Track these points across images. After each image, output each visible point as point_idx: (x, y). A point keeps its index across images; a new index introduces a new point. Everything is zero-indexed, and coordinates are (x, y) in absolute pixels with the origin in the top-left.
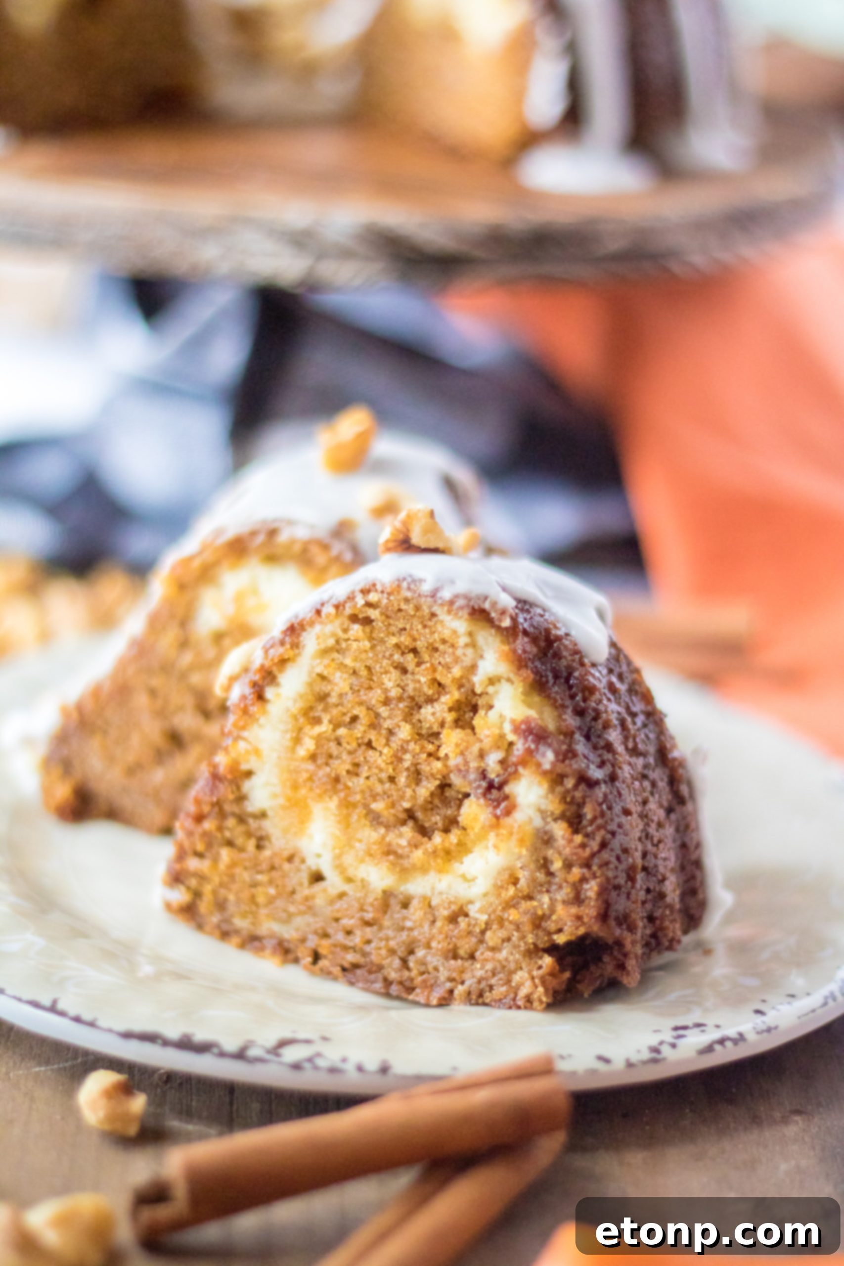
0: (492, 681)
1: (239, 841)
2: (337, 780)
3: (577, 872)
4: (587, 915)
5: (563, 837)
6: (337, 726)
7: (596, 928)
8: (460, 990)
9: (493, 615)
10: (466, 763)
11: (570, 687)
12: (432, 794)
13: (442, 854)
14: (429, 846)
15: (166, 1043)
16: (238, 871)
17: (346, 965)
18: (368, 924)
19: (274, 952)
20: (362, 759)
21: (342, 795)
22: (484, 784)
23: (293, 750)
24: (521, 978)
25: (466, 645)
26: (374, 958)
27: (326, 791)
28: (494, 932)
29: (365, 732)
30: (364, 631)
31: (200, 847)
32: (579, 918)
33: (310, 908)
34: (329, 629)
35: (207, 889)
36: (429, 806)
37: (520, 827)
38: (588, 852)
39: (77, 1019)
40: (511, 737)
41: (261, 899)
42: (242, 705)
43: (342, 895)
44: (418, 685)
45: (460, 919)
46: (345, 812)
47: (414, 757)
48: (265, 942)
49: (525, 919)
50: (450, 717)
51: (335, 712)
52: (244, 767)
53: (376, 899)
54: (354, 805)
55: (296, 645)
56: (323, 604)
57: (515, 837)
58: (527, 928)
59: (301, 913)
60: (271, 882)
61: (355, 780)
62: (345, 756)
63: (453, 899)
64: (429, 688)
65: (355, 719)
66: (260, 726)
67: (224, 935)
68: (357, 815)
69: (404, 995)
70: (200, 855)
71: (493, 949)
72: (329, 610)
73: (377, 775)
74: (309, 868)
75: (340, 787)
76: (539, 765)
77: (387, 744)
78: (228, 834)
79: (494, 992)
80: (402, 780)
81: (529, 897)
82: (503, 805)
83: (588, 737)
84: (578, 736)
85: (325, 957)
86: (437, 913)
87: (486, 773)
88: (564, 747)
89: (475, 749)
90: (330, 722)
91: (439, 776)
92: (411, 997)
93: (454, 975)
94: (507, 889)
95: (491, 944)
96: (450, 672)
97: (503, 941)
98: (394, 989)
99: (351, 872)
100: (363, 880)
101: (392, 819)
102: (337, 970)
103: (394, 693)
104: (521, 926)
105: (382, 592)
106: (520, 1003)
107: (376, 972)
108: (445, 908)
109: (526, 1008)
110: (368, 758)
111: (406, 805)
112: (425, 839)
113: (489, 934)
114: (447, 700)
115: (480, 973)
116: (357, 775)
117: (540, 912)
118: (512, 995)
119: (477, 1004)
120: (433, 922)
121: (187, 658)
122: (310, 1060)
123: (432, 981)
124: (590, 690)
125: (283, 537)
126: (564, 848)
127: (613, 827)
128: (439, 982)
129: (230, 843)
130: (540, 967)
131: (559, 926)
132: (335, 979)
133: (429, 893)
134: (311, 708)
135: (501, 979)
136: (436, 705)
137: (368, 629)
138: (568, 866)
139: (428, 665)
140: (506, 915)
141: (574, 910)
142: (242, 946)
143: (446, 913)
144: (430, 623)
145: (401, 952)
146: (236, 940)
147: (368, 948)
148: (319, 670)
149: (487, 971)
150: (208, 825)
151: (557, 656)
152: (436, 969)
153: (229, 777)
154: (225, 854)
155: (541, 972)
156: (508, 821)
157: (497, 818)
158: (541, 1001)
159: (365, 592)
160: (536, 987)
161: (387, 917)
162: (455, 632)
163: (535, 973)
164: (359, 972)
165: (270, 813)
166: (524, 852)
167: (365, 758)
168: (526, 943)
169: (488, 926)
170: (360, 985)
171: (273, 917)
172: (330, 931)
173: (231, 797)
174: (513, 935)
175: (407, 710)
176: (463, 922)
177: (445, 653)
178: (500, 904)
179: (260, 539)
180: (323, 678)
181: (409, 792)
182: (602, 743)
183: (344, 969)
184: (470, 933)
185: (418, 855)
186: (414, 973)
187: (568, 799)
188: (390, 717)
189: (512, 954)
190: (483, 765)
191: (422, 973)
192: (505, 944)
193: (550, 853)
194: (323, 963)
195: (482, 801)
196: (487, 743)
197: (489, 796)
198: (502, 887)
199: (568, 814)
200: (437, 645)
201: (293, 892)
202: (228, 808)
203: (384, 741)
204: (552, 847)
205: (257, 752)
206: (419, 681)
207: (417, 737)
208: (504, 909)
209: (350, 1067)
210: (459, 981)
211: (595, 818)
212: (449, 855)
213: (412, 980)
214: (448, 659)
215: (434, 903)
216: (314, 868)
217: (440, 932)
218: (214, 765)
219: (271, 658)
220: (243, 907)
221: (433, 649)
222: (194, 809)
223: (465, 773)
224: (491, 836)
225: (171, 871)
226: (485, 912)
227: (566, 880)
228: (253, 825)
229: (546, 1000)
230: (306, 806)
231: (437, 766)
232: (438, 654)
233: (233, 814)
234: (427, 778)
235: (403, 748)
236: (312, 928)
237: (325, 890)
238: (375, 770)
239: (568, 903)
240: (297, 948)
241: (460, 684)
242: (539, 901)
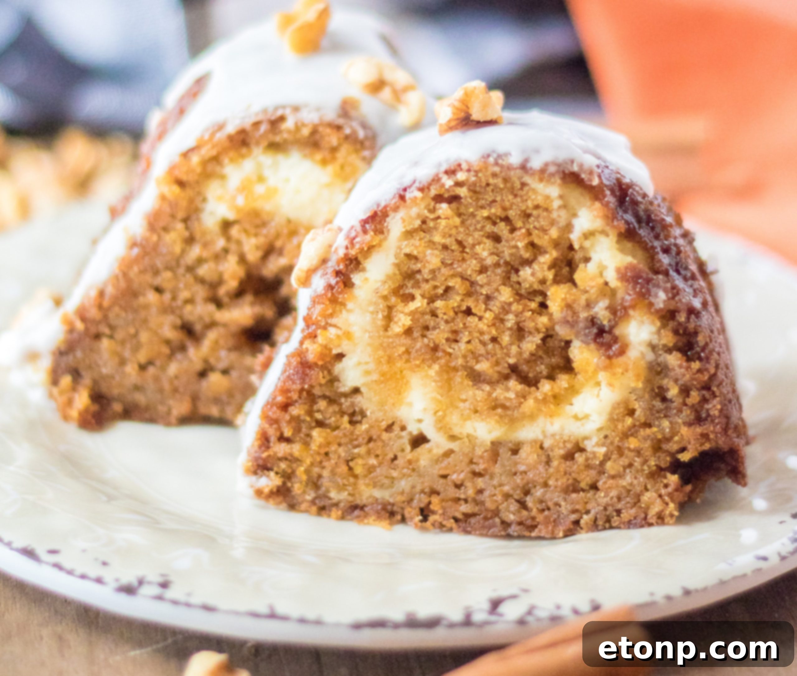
0: (588, 235)
1: (331, 420)
2: (435, 349)
3: (695, 396)
5: (680, 366)
6: (432, 300)
7: (719, 442)
8: (586, 519)
9: (583, 176)
10: (575, 313)
11: (653, 228)
12: (538, 346)
13: (552, 400)
14: (539, 395)
15: (396, 625)
16: (333, 448)
17: (459, 516)
18: (477, 474)
19: (379, 516)
20: (461, 325)
21: (443, 361)
22: (595, 331)
23: (386, 328)
24: (649, 498)
25: (560, 207)
26: (490, 505)
27: (423, 361)
28: (615, 461)
29: (462, 300)
30: (450, 208)
31: (288, 433)
32: (705, 436)
33: (414, 470)
34: (414, 211)
35: (300, 470)
36: (534, 358)
37: (634, 363)
38: (706, 377)
39: (302, 621)
40: (614, 282)
41: (358, 470)
43: (448, 453)
44: (514, 251)
45: (577, 455)
46: (445, 377)
47: (517, 316)
48: (367, 509)
49: (646, 445)
50: (550, 275)
51: (426, 287)
52: (335, 352)
53: (486, 451)
54: (455, 369)
55: (380, 231)
56: (405, 190)
57: (630, 374)
58: (648, 453)
59: (405, 476)
60: (369, 453)
61: (455, 346)
62: (443, 326)
63: (566, 438)
64: (527, 251)
65: (448, 289)
66: (349, 311)
67: (322, 510)
68: (459, 377)
69: (526, 533)
70: (288, 440)
71: (613, 477)
72: (413, 194)
73: (478, 338)
74: (410, 433)
75: (440, 354)
76: (650, 306)
77: (487, 309)
78: (319, 416)
79: (622, 515)
80: (506, 339)
81: (647, 425)
82: (615, 348)
83: (678, 272)
84: (673, 274)
85: (434, 512)
86: (551, 454)
87: (595, 320)
88: (667, 286)
89: (583, 299)
90: (423, 296)
91: (543, 330)
92: (533, 534)
93: (577, 507)
94: (623, 421)
95: (612, 472)
96: (546, 234)
97: (625, 468)
98: (514, 530)
99: (456, 431)
100: (468, 436)
101: (496, 376)
102: (451, 523)
103: (490, 261)
104: (642, 452)
105: (469, 170)
106: (653, 520)
107: (491, 518)
108: (559, 448)
109: (658, 524)
110: (467, 324)
111: (512, 361)
112: (533, 389)
113: (609, 465)
114: (545, 259)
115: (604, 501)
116: (456, 341)
117: (660, 436)
118: (643, 515)
119: (605, 529)
120: (548, 462)
122: (529, 614)
123: (555, 516)
125: (289, 124)
126: (681, 375)
128: (562, 516)
129: (320, 424)
130: (666, 486)
131: (681, 445)
132: (450, 530)
133: (541, 437)
134: (401, 287)
135: (627, 503)
136: (535, 266)
137: (454, 205)
138: (685, 391)
139: (523, 231)
140: (626, 445)
141: (699, 430)
142: (343, 517)
143: (562, 452)
144: (520, 193)
145: (518, 494)
146: (336, 512)
147: (480, 498)
148: (407, 250)
149: (612, 498)
150: (295, 411)
151: (634, 203)
152: (557, 505)
153: (320, 363)
154: (316, 433)
155: (670, 489)
156: (621, 360)
157: (609, 357)
158: (671, 516)
159: (450, 172)
160: (667, 504)
161: (498, 465)
162: (547, 197)
163: (663, 491)
164: (473, 520)
165: (363, 389)
166: (640, 385)
167: (464, 324)
168: (649, 467)
169: (607, 457)
170: (478, 532)
171: (376, 484)
172: (439, 488)
173: (322, 381)
174: (635, 461)
175: (504, 274)
176: (580, 458)
177: (538, 217)
178: (617, 436)
179: (263, 128)
180: (409, 256)
181: (514, 349)
182: (688, 274)
183: (456, 520)
184: (588, 467)
185: (530, 404)
186: (534, 512)
187: (681, 331)
188: (488, 284)
189: (636, 478)
190: (591, 313)
191: (543, 510)
192: (628, 471)
193: (665, 382)
194: (433, 519)
195: (593, 346)
196: (592, 294)
197: (598, 340)
198: (618, 420)
199: (680, 344)
200: (530, 211)
201: (395, 458)
202: (317, 391)
203: (482, 306)
204: (666, 376)
205: (347, 335)
206: (516, 247)
207: (517, 298)
208: (621, 440)
209: (566, 612)
210: (583, 511)
211: (706, 345)
212: (557, 400)
213: (533, 518)
214: (543, 223)
215: (546, 445)
216: (415, 433)
217: (557, 470)
218: (300, 354)
219: (357, 246)
220: (339, 480)
221: (527, 216)
222: (280, 399)
223: (571, 324)
224: (602, 376)
225: (256, 459)
226: (603, 445)
227: (685, 404)
228: (346, 403)
229: (676, 513)
230: (403, 377)
231: (543, 320)
232: (531, 219)
233: (324, 397)
234: (530, 333)
235: (506, 309)
236: (419, 488)
237: (430, 451)
238: (476, 335)
239: (689, 424)
240: (403, 509)
241: (556, 244)
242: (659, 426)
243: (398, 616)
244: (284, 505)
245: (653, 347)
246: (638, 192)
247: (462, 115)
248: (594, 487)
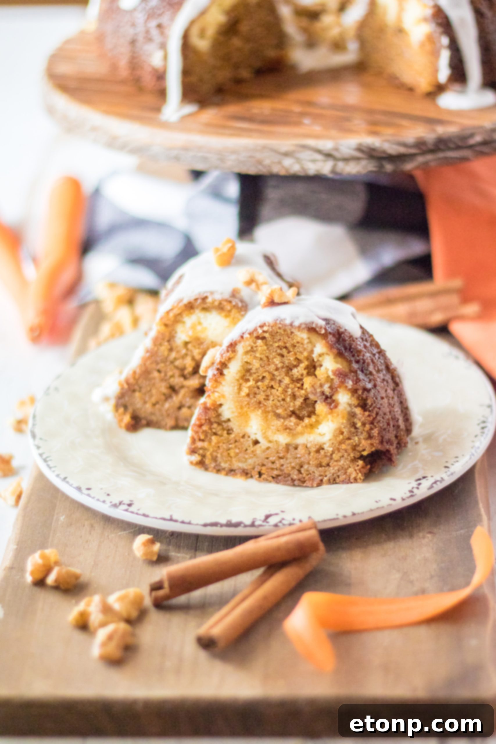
0: (320, 355)
1: (220, 432)
2: (260, 403)
3: (368, 427)
4: (375, 443)
5: (360, 414)
6: (257, 381)
7: (380, 447)
8: (325, 479)
9: (317, 329)
10: (315, 389)
11: (352, 352)
12: (302, 403)
13: (309, 426)
14: (304, 424)
15: (222, 525)
16: (221, 444)
17: (274, 476)
18: (281, 458)
19: (241, 475)
20: (269, 393)
21: (263, 408)
22: (324, 397)
23: (239, 393)
24: (351, 471)
25: (308, 343)
26: (286, 471)
27: (255, 408)
28: (336, 454)
29: (269, 382)
30: (263, 342)
31: (202, 437)
32: (372, 444)
33: (255, 455)
34: (247, 343)
35: (208, 454)
36: (301, 408)
37: (342, 412)
38: (371, 418)
39: (183, 522)
40: (332, 377)
41: (232, 454)
42: (214, 378)
43: (268, 448)
44: (289, 361)
46: (265, 415)
47: (292, 390)
48: (237, 471)
49: (349, 448)
50: (305, 372)
51: (255, 376)
52: (218, 403)
53: (283, 448)
54: (269, 412)
55: (234, 351)
56: (243, 334)
57: (340, 416)
58: (350, 451)
59: (251, 458)
60: (236, 447)
61: (268, 402)
62: (262, 393)
63: (316, 443)
64: (295, 361)
65: (264, 378)
66: (223, 386)
67: (218, 471)
68: (270, 416)
69: (301, 484)
70: (203, 441)
71: (337, 461)
72: (246, 336)
73: (277, 399)
74: (252, 439)
75: (261, 405)
76: (346, 387)
77: (280, 386)
78: (214, 431)
79: (340, 478)
80: (288, 399)
81: (349, 439)
82: (333, 405)
83: (362, 371)
84: (359, 372)
85: (264, 474)
86: (310, 450)
87: (324, 392)
88: (355, 378)
89: (318, 383)
90: (253, 380)
91: (304, 396)
92: (305, 485)
93: (322, 473)
94: (339, 437)
95: (336, 459)
96: (303, 354)
97: (341, 457)
98: (296, 483)
99: (271, 438)
100: (276, 441)
101: (286, 416)
102: (271, 479)
103: (280, 365)
104: (347, 450)
105: (269, 326)
106: (352, 480)
107: (287, 477)
108: (314, 448)
109: (355, 482)
110: (272, 393)
111: (291, 409)
112: (301, 422)
113: (334, 456)
114: (303, 365)
115: (332, 471)
116: (268, 400)
117: (354, 444)
118: (348, 478)
119: (333, 483)
120: (309, 453)
121: (173, 355)
122: (280, 522)
123: (312, 478)
124: (359, 352)
125: (210, 300)
126: (362, 418)
127: (379, 406)
128: (316, 477)
129: (215, 434)
130: (358, 466)
131: (364, 448)
132: (270, 482)
133: (306, 442)
134: (244, 376)
135: (342, 473)
136: (299, 368)
137: (264, 341)
138: (364, 424)
139: (293, 353)
140: (340, 447)
141: (369, 442)
142: (227, 474)
144: (291, 336)
145: (297, 467)
146: (223, 473)
147: (282, 468)
148: (246, 360)
149: (335, 470)
150: (205, 428)
151: (344, 340)
152: (314, 472)
153: (212, 408)
154: (214, 439)
155: (359, 467)
156: (336, 410)
157: (331, 409)
158: (360, 479)
159: (261, 327)
160: (358, 474)
161: (289, 454)
162: (302, 339)
163: (357, 468)
164: (280, 478)
165: (232, 420)
166: (345, 421)
168: (351, 457)
169: (333, 452)
170: (281, 483)
171: (239, 461)
172: (265, 463)
173: (214, 416)
174: (345, 454)
175: (286, 371)
176: (322, 452)
177: (299, 347)
178: (337, 443)
179: (199, 301)
180: (247, 363)
181: (292, 404)
182: (368, 372)
183: (273, 478)
184: (326, 456)
185: (299, 428)
186: (304, 475)
187: (360, 398)
188: (280, 375)
189: (345, 462)
190: (322, 390)
191: (308, 475)
192: (342, 459)
193: (356, 420)
194: (264, 476)
195: (324, 404)
196: (323, 381)
197: (326, 401)
198: (337, 436)
199: (361, 404)
200: (295, 344)
201: (246, 450)
202: (213, 420)
203: (278, 385)
204: (356, 418)
205: (223, 396)
207: (292, 382)
208: (339, 445)
209: (297, 522)
210: (324, 476)
211: (372, 404)
212: (312, 426)
213: (304, 478)
214: (301, 349)
215: (309, 445)
216: (254, 439)
217: (313, 457)
218: (205, 403)
219: (224, 358)
220: (225, 459)
221: (294, 346)
222: (198, 423)
223: (315, 394)
224: (330, 417)
225: (190, 449)
226: (331, 447)
227: (364, 430)
228: (225, 425)
229: (362, 478)
230: (247, 415)
231: (303, 392)
232: (296, 348)
233: (216, 422)
234: (298, 397)
235: (287, 387)
236: (257, 463)
237: (260, 447)
238: (276, 397)
239: (366, 439)
240: (251, 472)
241: (307, 358)
242: (354, 439)
243: (223, 521)
244: (203, 469)
245: (350, 405)
246: (347, 336)
247: (270, 300)
248: (328, 465)
